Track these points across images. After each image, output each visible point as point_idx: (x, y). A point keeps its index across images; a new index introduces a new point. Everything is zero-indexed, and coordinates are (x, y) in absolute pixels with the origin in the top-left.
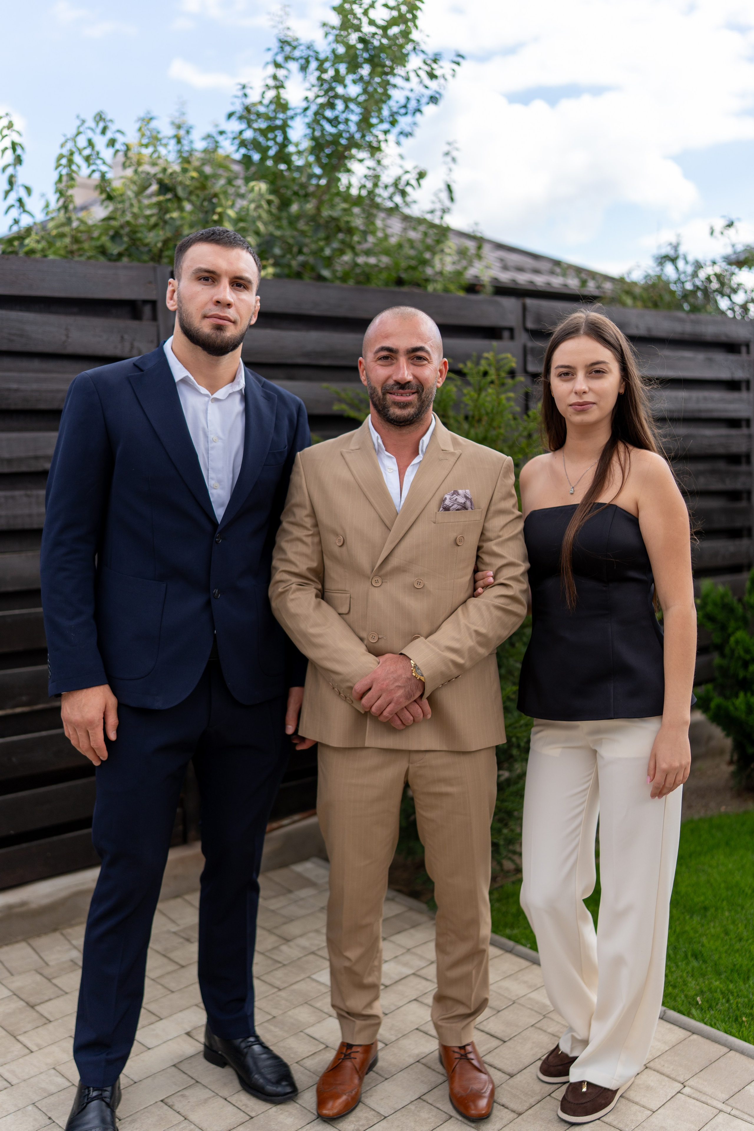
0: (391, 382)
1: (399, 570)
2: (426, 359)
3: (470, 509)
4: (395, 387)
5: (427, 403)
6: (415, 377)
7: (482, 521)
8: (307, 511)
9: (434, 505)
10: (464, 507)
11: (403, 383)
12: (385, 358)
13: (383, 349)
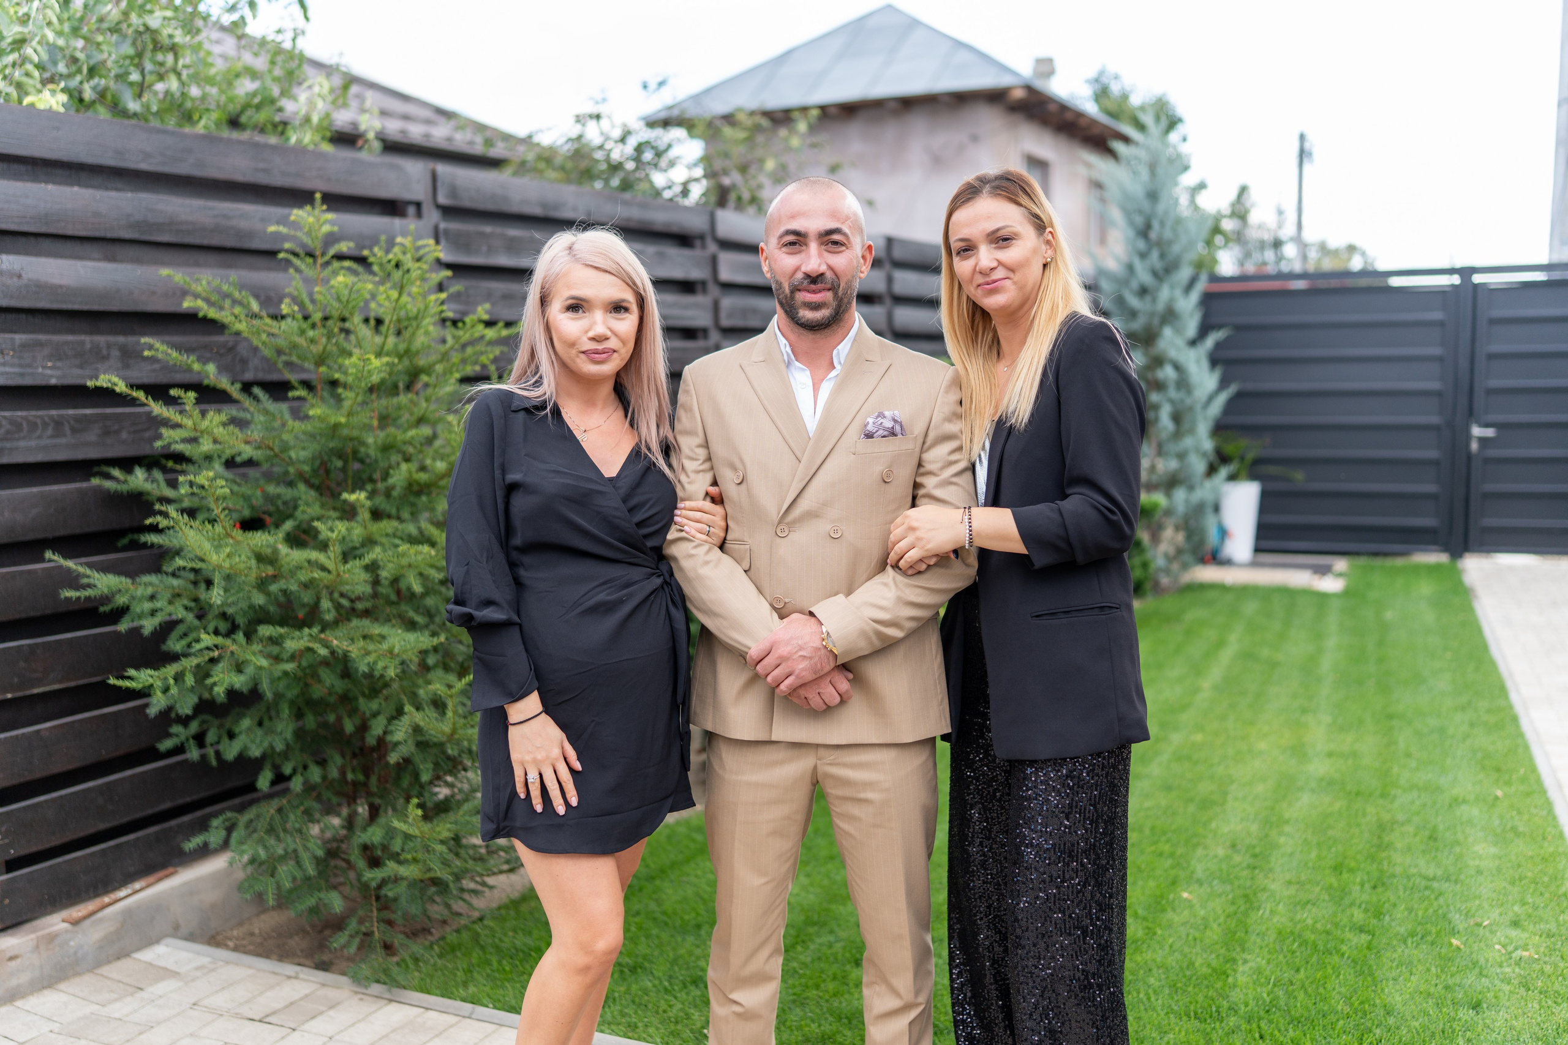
0: (799, 275)
1: (811, 515)
2: (843, 244)
3: (900, 436)
4: (806, 282)
5: (846, 300)
6: (830, 268)
7: (918, 449)
8: (699, 440)
9: (854, 433)
10: (893, 434)
11: (814, 275)
12: (792, 244)
13: (789, 232)
